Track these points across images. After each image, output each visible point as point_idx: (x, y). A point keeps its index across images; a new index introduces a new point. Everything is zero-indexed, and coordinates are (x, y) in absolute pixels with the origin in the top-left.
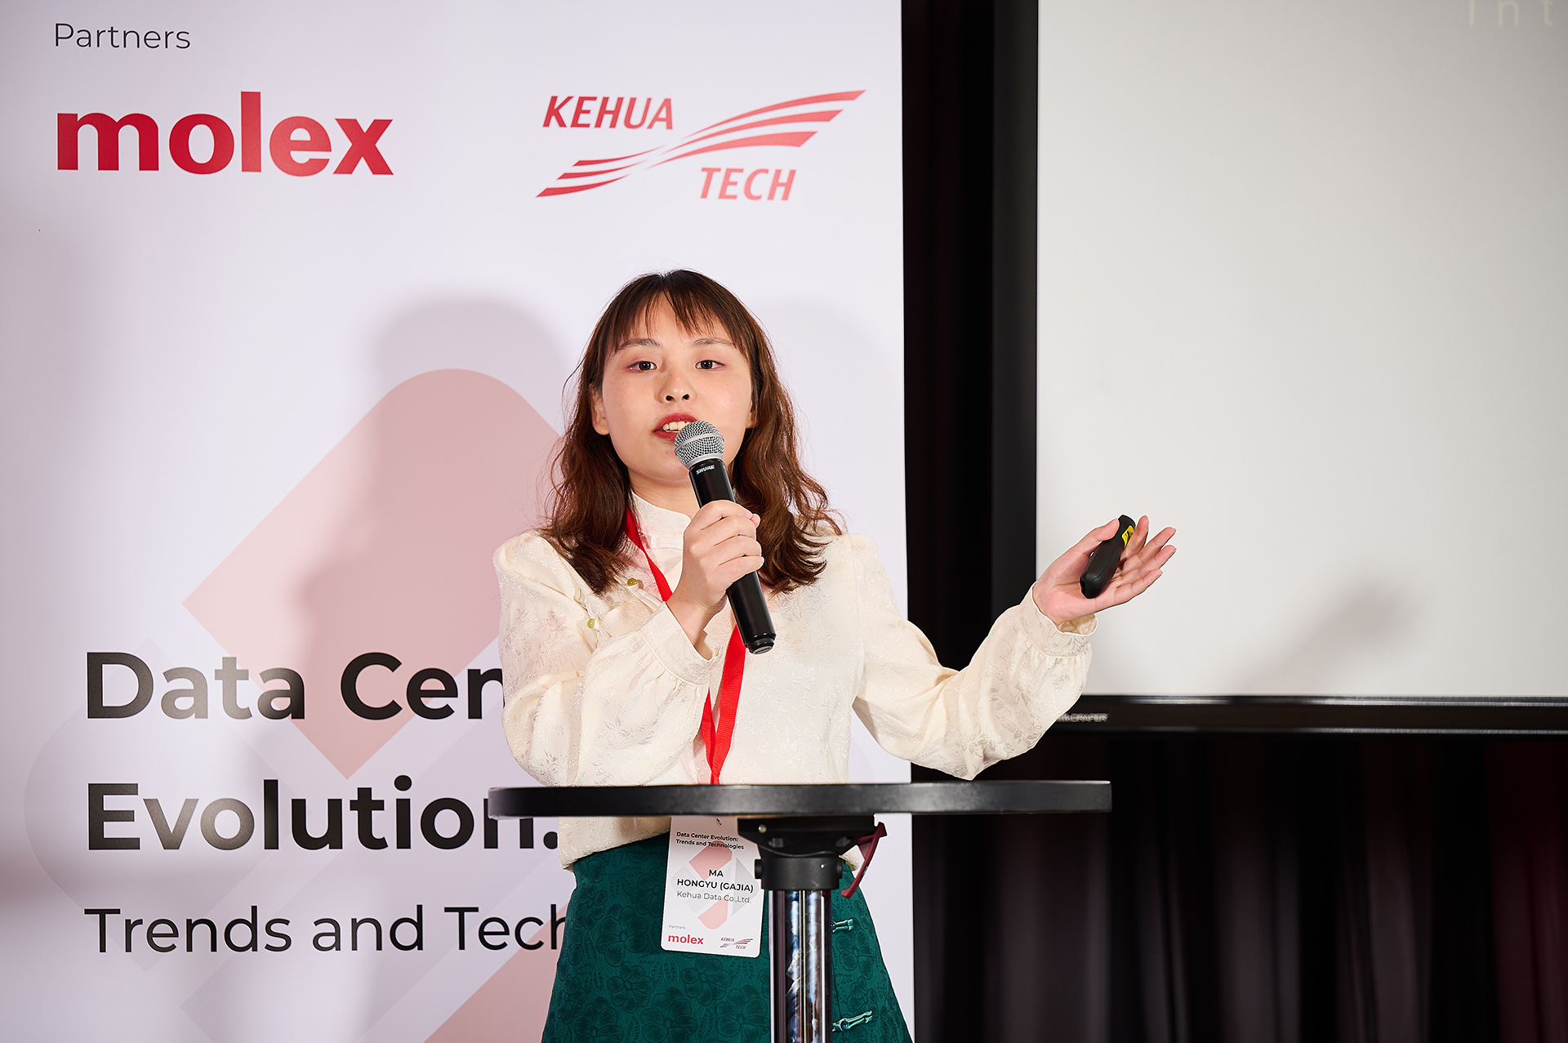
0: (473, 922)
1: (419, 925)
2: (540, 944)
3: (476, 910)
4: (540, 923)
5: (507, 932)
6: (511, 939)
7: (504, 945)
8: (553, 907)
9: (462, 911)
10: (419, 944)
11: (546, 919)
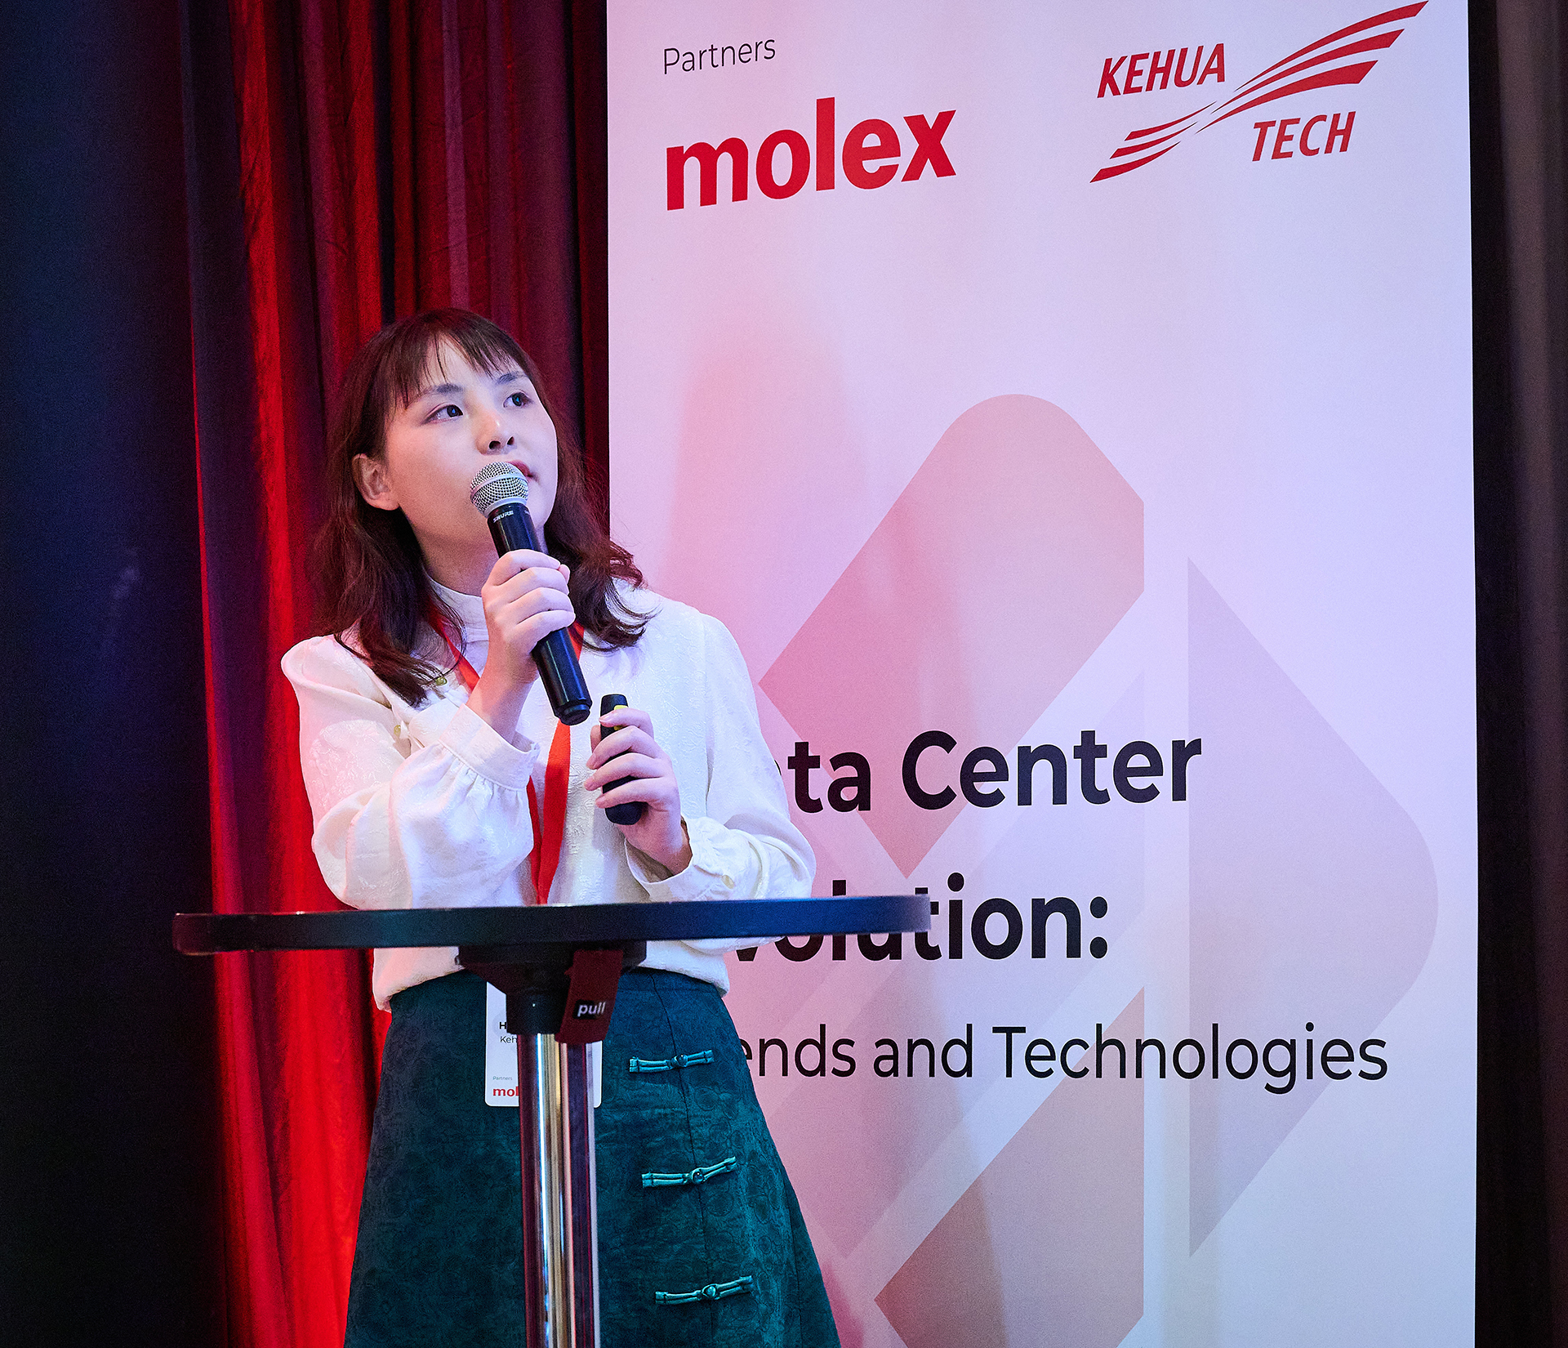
0: (1020, 1043)
1: (968, 1048)
2: (1086, 1071)
3: (1022, 1030)
4: (1085, 1046)
5: (1052, 1057)
6: (1056, 1065)
7: (1050, 1072)
8: (1099, 1027)
9: (1009, 1031)
10: (968, 1070)
11: (1092, 1042)
